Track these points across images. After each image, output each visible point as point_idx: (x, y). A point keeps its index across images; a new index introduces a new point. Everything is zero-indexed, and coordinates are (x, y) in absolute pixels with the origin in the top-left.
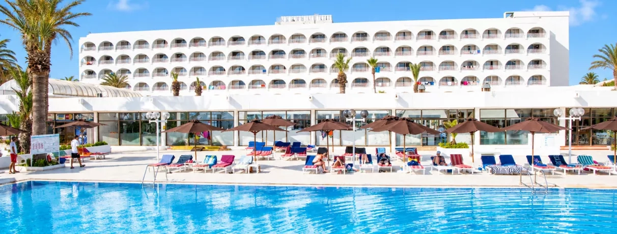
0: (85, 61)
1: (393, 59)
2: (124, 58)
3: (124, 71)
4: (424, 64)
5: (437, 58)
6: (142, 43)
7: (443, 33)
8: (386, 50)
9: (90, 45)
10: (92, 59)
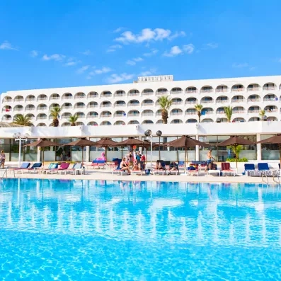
0: (5, 108)
1: (214, 105)
2: (31, 106)
3: (30, 116)
4: (237, 109)
5: (246, 104)
6: (43, 96)
7: (251, 86)
8: (210, 99)
9: (9, 98)
10: (10, 107)
